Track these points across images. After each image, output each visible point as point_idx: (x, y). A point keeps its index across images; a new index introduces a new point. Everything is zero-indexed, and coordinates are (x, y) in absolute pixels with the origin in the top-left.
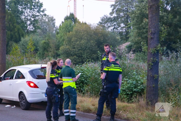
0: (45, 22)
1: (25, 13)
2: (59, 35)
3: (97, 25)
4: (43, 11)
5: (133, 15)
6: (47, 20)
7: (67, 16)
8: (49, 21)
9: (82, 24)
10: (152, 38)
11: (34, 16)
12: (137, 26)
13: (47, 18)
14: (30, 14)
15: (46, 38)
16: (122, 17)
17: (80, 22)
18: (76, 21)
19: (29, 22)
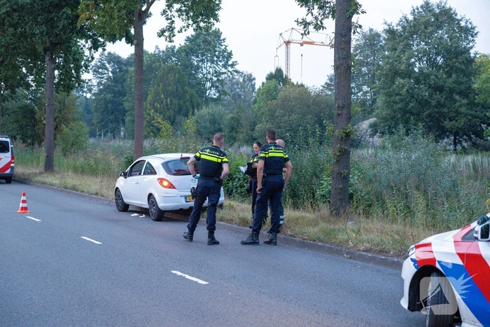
0: (237, 83)
1: (204, 69)
2: (256, 105)
3: (321, 88)
4: (232, 65)
5: (379, 71)
6: (241, 80)
7: (271, 74)
8: (244, 80)
9: (296, 86)
10: (339, 115)
11: (218, 74)
12: (386, 91)
13: (241, 76)
14: (211, 70)
15: (235, 111)
16: (366, 74)
17: (293, 84)
18: (286, 82)
19: (208, 84)
